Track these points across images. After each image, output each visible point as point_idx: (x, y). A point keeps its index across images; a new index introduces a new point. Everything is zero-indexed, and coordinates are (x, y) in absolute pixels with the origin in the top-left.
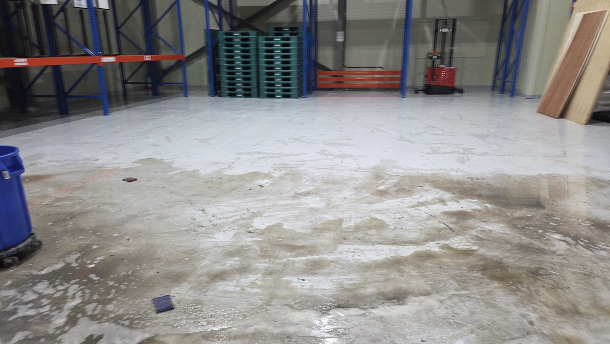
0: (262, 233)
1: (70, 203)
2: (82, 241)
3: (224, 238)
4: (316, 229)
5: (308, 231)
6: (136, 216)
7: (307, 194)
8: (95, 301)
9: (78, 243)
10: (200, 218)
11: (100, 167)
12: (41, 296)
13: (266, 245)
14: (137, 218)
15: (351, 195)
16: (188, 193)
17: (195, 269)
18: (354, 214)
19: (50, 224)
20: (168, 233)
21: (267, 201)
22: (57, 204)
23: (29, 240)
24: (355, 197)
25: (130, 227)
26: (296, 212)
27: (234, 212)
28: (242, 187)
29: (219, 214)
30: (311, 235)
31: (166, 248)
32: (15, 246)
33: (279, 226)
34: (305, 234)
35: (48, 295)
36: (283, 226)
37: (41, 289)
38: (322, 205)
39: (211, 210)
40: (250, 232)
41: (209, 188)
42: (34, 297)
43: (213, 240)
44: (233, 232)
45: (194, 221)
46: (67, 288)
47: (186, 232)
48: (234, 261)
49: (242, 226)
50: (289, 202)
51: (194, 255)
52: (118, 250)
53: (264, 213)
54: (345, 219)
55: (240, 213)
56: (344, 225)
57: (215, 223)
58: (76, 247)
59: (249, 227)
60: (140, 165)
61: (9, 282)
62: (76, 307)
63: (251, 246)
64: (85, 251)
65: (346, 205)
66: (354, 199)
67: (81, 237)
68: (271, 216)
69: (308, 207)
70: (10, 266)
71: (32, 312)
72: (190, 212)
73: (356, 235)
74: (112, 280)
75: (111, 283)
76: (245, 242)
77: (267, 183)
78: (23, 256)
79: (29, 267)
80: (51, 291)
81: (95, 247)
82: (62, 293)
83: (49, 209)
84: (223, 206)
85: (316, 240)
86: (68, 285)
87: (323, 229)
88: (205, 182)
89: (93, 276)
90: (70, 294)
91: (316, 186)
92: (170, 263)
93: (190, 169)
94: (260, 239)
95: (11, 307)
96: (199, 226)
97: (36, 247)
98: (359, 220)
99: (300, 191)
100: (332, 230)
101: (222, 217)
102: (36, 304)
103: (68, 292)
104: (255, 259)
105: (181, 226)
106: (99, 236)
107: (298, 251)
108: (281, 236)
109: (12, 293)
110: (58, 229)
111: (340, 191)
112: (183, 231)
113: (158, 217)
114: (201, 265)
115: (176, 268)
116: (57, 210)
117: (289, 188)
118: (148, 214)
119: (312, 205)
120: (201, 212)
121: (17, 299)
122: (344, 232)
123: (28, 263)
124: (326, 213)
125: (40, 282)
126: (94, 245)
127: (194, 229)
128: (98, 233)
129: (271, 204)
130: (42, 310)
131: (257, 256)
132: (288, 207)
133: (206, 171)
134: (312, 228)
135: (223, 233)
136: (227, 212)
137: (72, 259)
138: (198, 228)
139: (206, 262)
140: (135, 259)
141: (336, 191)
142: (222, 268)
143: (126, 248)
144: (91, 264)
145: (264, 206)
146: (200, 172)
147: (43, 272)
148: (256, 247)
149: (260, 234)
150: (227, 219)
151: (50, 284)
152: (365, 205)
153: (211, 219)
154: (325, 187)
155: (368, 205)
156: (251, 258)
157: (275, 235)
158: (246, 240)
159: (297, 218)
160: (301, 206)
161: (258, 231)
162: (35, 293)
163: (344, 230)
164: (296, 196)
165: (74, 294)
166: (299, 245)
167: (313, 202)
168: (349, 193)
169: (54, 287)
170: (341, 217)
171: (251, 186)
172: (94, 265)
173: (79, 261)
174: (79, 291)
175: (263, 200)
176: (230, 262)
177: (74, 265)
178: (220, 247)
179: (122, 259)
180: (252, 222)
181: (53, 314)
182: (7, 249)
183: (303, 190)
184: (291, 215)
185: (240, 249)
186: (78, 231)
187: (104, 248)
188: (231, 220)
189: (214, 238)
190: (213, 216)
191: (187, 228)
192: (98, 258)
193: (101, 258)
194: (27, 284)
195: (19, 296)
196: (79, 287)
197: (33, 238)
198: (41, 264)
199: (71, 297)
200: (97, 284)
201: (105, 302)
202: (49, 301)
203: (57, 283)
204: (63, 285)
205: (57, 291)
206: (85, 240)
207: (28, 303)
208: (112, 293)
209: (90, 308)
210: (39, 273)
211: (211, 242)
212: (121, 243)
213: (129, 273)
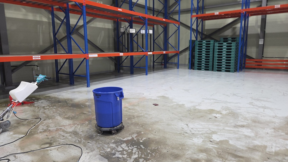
0: (217, 143)
1: (134, 111)
2: (137, 129)
3: (198, 141)
4: (249, 148)
5: (245, 149)
6: (158, 122)
7: (243, 126)
8: (143, 158)
10: (186, 129)
11: (144, 97)
12: (124, 150)
13: (220, 151)
14: (159, 123)
15: (271, 132)
16: (180, 115)
17: (184, 154)
18: (274, 145)
19: (127, 119)
20: (171, 133)
21: (219, 126)
22: (129, 111)
23: (121, 125)
24: (274, 134)
25: (156, 126)
26: (237, 135)
27: (202, 129)
28: (205, 116)
29: (195, 128)
30: (246, 151)
31: (171, 140)
32: (116, 126)
33: (227, 141)
34: (243, 150)
35: (126, 150)
36: (229, 142)
37: (123, 147)
38: (252, 135)
39: (191, 126)
40: (211, 141)
41: (189, 114)
42: (121, 149)
43: (192, 141)
44: (202, 140)
45: (183, 130)
46: (133, 149)
48: (203, 155)
49: (206, 137)
50: (232, 129)
51: (183, 147)
52: (151, 136)
53: (218, 132)
54: (268, 146)
55: (205, 130)
56: (268, 150)
57: (193, 132)
58: (136, 131)
59: (210, 139)
60: (159, 98)
61: (113, 141)
62: (136, 158)
63: (212, 149)
64: (139, 133)
65: (269, 138)
66: (274, 135)
67: (137, 127)
68: (222, 135)
69: (243, 134)
70: (114, 134)
71: (120, 156)
73: (276, 158)
74: (149, 150)
75: (149, 151)
76: (208, 146)
77: (219, 116)
78: (118, 131)
79: (120, 136)
80: (127, 148)
81: (142, 133)
82: (131, 150)
83: (126, 113)
84: (197, 124)
85: (250, 155)
86: (133, 148)
87: (254, 149)
88: (188, 111)
89: (142, 146)
90: (134, 152)
91: (248, 123)
92: (173, 148)
93: (180, 103)
94: (216, 147)
95: (113, 152)
97: (122, 127)
98: (278, 149)
99: (238, 124)
100: (260, 151)
101: (196, 130)
102: (122, 153)
103: (133, 151)
104: (214, 157)
105: (177, 131)
106: (144, 128)
107: (238, 159)
108: (228, 148)
109: (114, 146)
110: (129, 122)
111: (264, 128)
112: (178, 133)
113: (167, 124)
114: (187, 153)
115: (176, 151)
116: (129, 114)
117: (231, 121)
118: (163, 122)
119: (246, 134)
120: (186, 126)
121: (116, 149)
122: (268, 154)
123: (119, 134)
124: (255, 140)
125: (123, 143)
126: (142, 132)
127: (183, 133)
128: (144, 127)
129: (222, 128)
130: (124, 156)
131: (215, 156)
132: (232, 132)
133: (188, 105)
134: (247, 147)
135: (197, 139)
136: (199, 128)
137: (134, 136)
138: (185, 133)
139: (189, 152)
140: (158, 142)
141: (261, 128)
142: (198, 157)
143: (154, 136)
144: (141, 140)
145: (218, 129)
146: (185, 106)
147: (124, 140)
148: (214, 150)
149: (216, 144)
150: (199, 132)
151: (127, 145)
152: (281, 140)
153: (191, 130)
154: (254, 124)
155: (283, 140)
156: (212, 156)
157: (224, 146)
158: (209, 145)
159: (238, 139)
160: (239, 133)
161: (215, 142)
162: (122, 148)
163: (268, 153)
164: (236, 126)
165: (135, 152)
166: (239, 155)
167: (247, 132)
168: (270, 131)
169: (128, 147)
170: (266, 145)
171: (210, 116)
172: (142, 141)
173: (137, 138)
174: (137, 151)
175: (217, 125)
176: (201, 155)
177: (135, 139)
178: (196, 146)
179: (153, 141)
180: (212, 136)
181: (127, 159)
182: (114, 127)
183: (240, 124)
184: (233, 136)
185: (206, 150)
186: (136, 124)
187: (146, 134)
188: (201, 133)
189: (193, 140)
190: (192, 129)
191: (180, 132)
192: (144, 138)
193: (145, 138)
194: (119, 143)
195: (116, 148)
196: (137, 150)
197: (122, 124)
198: (124, 136)
199: (134, 153)
200: (143, 150)
201: (146, 160)
202: (126, 153)
203: (129, 146)
204: (131, 147)
205: (129, 149)
206: (139, 129)
207: (119, 151)
208: (149, 156)
209: (141, 160)
210: (123, 139)
211: (191, 142)
212: (152, 134)
213: (156, 149)
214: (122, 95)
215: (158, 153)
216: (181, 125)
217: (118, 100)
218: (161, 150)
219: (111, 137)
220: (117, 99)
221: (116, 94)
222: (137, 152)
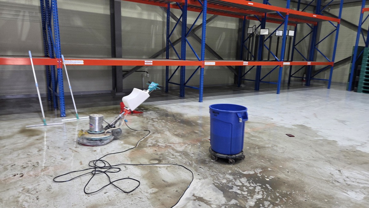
1: (258, 140)
2: (263, 163)
3: (356, 197)
6: (293, 159)
8: (269, 201)
9: (261, 163)
10: (337, 175)
12: (243, 185)
14: (294, 161)
16: (328, 155)
19: (248, 148)
20: (313, 177)
22: (252, 138)
25: (289, 164)
27: (365, 180)
29: (352, 178)
31: (312, 187)
32: (235, 155)
35: (246, 186)
37: (243, 182)
39: (346, 173)
41: (344, 156)
42: (240, 184)
43: (347, 195)
44: (363, 196)
45: (333, 176)
46: (256, 187)
47: (326, 181)
51: (331, 200)
52: (282, 176)
57: (349, 183)
58: (260, 165)
60: (296, 128)
61: (230, 172)
62: (259, 199)
64: (264, 169)
67: (263, 161)
70: (231, 163)
71: (239, 192)
72: (329, 168)
74: (278, 192)
75: (278, 195)
78: (237, 160)
79: (239, 167)
80: (248, 185)
81: (269, 169)
82: (253, 188)
84: (356, 173)
86: (256, 185)
88: (342, 151)
89: (268, 185)
90: (257, 190)
93: (330, 139)
95: (230, 185)
96: (335, 181)
97: (242, 157)
101: (354, 180)
102: (241, 188)
105: (322, 176)
109: (231, 177)
110: (252, 152)
112: (324, 180)
113: (306, 164)
115: (318, 203)
116: (251, 142)
118: (301, 161)
120: (337, 172)
121: (233, 182)
123: (238, 165)
125: (243, 177)
126: (269, 168)
127: (331, 181)
128: (271, 162)
130: (243, 193)
133: (343, 143)
135: (355, 193)
136: (359, 179)
137: (258, 171)
140: (291, 186)
143: (287, 177)
144: (267, 178)
146: (337, 143)
147: (245, 173)
150: (359, 184)
151: (247, 181)
153: (346, 179)
162: (241, 182)
165: (259, 192)
169: (249, 183)
172: (268, 180)
173: (261, 174)
177: (259, 175)
178: (352, 202)
179: (284, 183)
181: (248, 197)
182: (232, 155)
186: (261, 157)
187: (274, 172)
188: (362, 185)
189: (347, 193)
190: (347, 177)
191: (327, 179)
192: (271, 176)
193: (273, 177)
194: (237, 176)
195: (234, 180)
196: (261, 189)
197: (242, 153)
198: (244, 168)
199: (257, 192)
200: (270, 191)
201: (274, 205)
202: (247, 190)
203: (251, 182)
204: (253, 184)
205: (251, 186)
206: (265, 163)
207: (237, 186)
208: (278, 201)
209: (266, 203)
210: (243, 172)
211: (344, 195)
212: (283, 173)
213: (288, 193)
214: (245, 117)
215: (291, 199)
216: (329, 169)
217: (241, 121)
218: (295, 196)
219: (227, 166)
220: (239, 120)
221: (238, 114)
222: (261, 192)
